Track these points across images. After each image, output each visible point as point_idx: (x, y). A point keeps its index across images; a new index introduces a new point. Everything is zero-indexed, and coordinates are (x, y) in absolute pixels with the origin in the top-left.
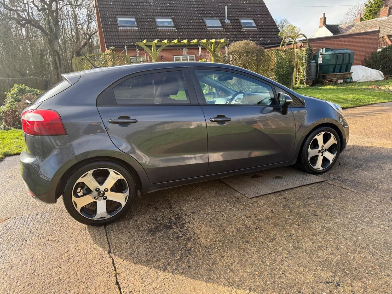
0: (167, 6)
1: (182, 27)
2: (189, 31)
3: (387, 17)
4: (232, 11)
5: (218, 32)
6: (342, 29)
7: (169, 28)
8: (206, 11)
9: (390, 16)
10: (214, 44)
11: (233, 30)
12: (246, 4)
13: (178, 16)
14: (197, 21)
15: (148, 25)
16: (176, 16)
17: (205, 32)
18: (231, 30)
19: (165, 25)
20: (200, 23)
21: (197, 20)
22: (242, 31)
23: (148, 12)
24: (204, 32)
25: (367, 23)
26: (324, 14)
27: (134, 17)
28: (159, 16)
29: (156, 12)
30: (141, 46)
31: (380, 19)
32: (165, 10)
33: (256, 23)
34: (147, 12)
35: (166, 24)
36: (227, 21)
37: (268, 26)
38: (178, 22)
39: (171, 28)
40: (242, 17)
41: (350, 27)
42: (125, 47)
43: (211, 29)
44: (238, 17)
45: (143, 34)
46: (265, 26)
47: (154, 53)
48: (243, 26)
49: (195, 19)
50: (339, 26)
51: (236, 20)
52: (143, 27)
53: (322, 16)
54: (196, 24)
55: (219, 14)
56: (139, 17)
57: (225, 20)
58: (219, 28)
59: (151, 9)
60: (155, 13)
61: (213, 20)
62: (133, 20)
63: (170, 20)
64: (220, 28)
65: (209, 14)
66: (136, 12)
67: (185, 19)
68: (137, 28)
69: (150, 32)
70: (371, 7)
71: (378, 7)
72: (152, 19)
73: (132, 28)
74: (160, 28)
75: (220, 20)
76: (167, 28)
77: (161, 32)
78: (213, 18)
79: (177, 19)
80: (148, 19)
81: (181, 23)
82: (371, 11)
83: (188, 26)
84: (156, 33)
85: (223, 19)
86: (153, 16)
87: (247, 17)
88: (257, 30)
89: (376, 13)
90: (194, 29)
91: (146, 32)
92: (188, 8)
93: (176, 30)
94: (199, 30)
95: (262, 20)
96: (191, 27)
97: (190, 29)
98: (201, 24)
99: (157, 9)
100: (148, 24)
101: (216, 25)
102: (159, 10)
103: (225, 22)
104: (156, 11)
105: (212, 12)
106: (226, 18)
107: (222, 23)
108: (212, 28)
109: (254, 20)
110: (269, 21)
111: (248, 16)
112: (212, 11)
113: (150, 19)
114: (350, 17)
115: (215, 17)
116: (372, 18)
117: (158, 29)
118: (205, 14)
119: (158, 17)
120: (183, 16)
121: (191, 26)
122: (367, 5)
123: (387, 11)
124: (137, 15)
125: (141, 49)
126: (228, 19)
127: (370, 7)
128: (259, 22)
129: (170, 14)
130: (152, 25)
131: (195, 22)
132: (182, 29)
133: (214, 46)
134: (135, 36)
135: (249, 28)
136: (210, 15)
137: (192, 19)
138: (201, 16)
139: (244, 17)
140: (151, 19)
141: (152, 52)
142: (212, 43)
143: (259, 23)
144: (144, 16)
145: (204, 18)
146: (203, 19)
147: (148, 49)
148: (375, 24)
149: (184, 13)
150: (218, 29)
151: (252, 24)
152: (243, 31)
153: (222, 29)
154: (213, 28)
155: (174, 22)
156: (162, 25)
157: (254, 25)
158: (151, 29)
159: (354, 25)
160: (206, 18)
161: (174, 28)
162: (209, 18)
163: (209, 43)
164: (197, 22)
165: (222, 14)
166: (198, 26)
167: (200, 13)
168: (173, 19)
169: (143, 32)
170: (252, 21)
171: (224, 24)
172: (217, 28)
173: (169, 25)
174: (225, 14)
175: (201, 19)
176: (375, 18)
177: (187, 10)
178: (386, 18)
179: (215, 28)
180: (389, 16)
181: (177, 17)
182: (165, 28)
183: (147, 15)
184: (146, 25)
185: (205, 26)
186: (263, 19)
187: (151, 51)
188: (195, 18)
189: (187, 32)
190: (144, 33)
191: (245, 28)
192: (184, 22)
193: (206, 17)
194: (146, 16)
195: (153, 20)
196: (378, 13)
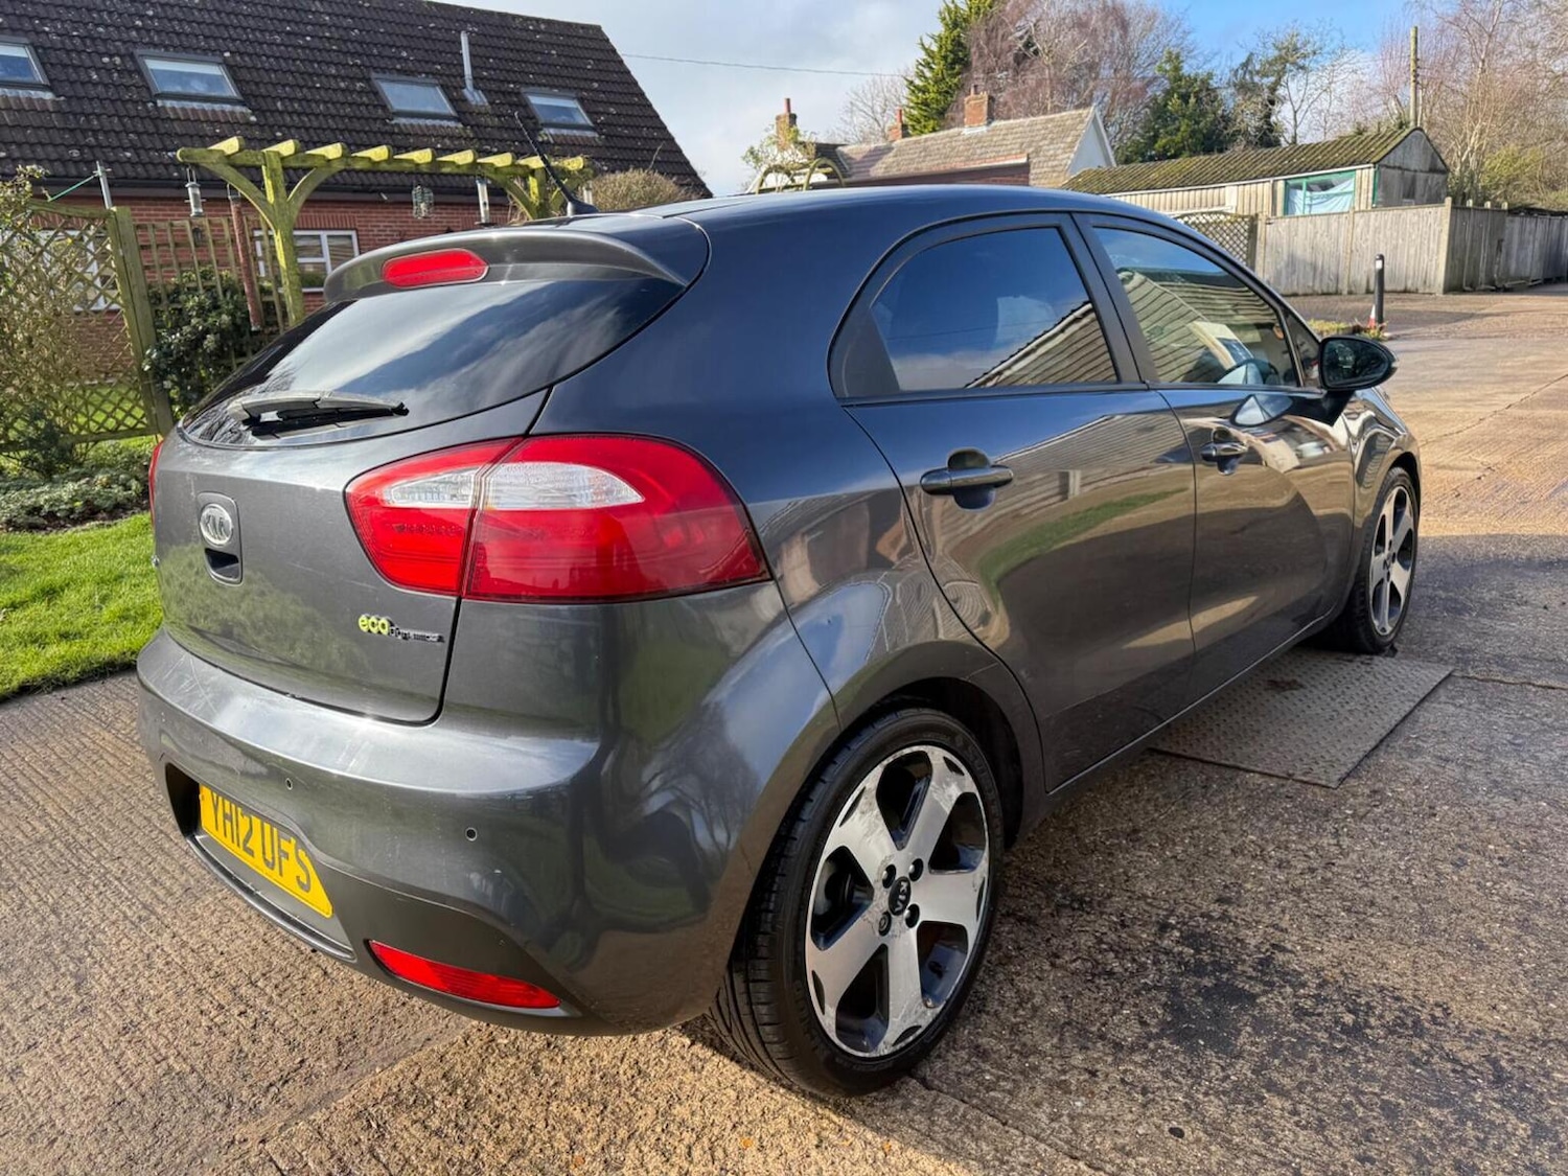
0: (191, 8)
1: (279, 104)
2: (316, 124)
3: (984, 129)
4: (488, 58)
5: (443, 137)
6: (851, 158)
7: (217, 107)
8: (376, 45)
9: (994, 124)
10: (540, 175)
11: (506, 136)
12: (539, 33)
13: (250, 55)
14: (342, 85)
15: (106, 86)
16: (241, 54)
17: (386, 132)
18: (497, 134)
19: (193, 92)
20: (359, 92)
21: (343, 79)
22: (540, 139)
23: (97, 25)
24: (382, 133)
25: (929, 143)
26: (788, 101)
27: (25, 40)
28: (156, 46)
29: (137, 29)
30: (211, 167)
31: (966, 131)
32: (180, 21)
33: (588, 112)
34: (90, 26)
35: (199, 88)
36: (475, 98)
37: (637, 127)
38: (257, 84)
39: (228, 108)
40: (533, 85)
41: (877, 155)
42: (99, 172)
43: (412, 125)
44: (514, 83)
45: (85, 127)
46: (626, 127)
47: (279, 204)
48: (542, 120)
49: (335, 77)
50: (840, 148)
51: (509, 93)
52: (81, 92)
53: (783, 110)
54: (340, 97)
55: (434, 63)
56: (51, 41)
57: (465, 91)
58: (445, 123)
59: (110, 13)
60: (134, 33)
61: (415, 87)
62: (21, 52)
63: (215, 71)
64: (452, 124)
65: (390, 58)
66: (31, 18)
67: (285, 72)
68: (48, 96)
69: (120, 118)
70: (924, 90)
71: (947, 92)
72: (121, 56)
73: (22, 93)
74: (169, 104)
75: (445, 88)
76: (207, 106)
77: (179, 119)
78: (411, 78)
79: (248, 68)
80: (102, 55)
81: (270, 88)
82: (925, 103)
83: (304, 103)
84: (156, 126)
85: (455, 88)
86: (124, 42)
87: (553, 86)
88: (600, 143)
89: (941, 113)
90: (333, 117)
91: (98, 116)
92: (292, 24)
93: (253, 119)
94: (357, 125)
95: (611, 104)
96: (321, 107)
97: (317, 115)
98: (365, 99)
99: (141, 17)
100: (106, 80)
101: (431, 109)
102: (151, 18)
103: (465, 100)
104: (138, 23)
105: (404, 54)
106: (469, 83)
107: (452, 100)
108: (414, 121)
109: (581, 100)
110: (636, 111)
111: (555, 81)
112: (405, 48)
113: (111, 56)
114: (859, 119)
115: (420, 73)
116: (934, 130)
117: (164, 107)
118: (375, 56)
119: (152, 51)
120: (276, 58)
121: (317, 102)
122: (911, 83)
123: (985, 108)
124: (37, 33)
125: (212, 185)
126: (476, 87)
127: (924, 93)
128: (601, 109)
129: (213, 44)
130: (127, 87)
131: (334, 90)
132: (281, 113)
133: (540, 185)
134: (42, 133)
135: (565, 132)
136: (398, 67)
137: (318, 75)
138: (355, 65)
139: (539, 85)
140: (118, 60)
141: (266, 200)
142: (533, 172)
143: (602, 113)
144: (77, 41)
145: (373, 75)
146: (368, 80)
147: (244, 188)
148: (953, 148)
149: (278, 45)
150: (441, 126)
151: (572, 116)
152: (542, 143)
153: (460, 125)
154: (422, 122)
155: (237, 81)
156: (178, 89)
157: (583, 118)
158: (124, 102)
159: (890, 149)
160: (380, 75)
161: (238, 109)
162: (395, 76)
163: (520, 171)
164: (343, 90)
165: (448, 65)
166: (350, 104)
167: (353, 55)
168: (231, 68)
169: (87, 116)
170: (573, 104)
171: (464, 107)
172: (437, 122)
173: (213, 94)
174: (462, 65)
175: (360, 80)
176: (942, 128)
177: (288, 33)
178: (982, 129)
179: (429, 122)
180: (989, 123)
181: (247, 59)
182: (195, 105)
183: (93, 39)
184: (95, 84)
185: (384, 107)
186: (612, 98)
187: (260, 194)
188: (333, 71)
189: (307, 129)
190: (88, 121)
191: (552, 131)
192: (284, 86)
193: (384, 70)
194: (88, 42)
195: (130, 65)
196: (949, 114)
